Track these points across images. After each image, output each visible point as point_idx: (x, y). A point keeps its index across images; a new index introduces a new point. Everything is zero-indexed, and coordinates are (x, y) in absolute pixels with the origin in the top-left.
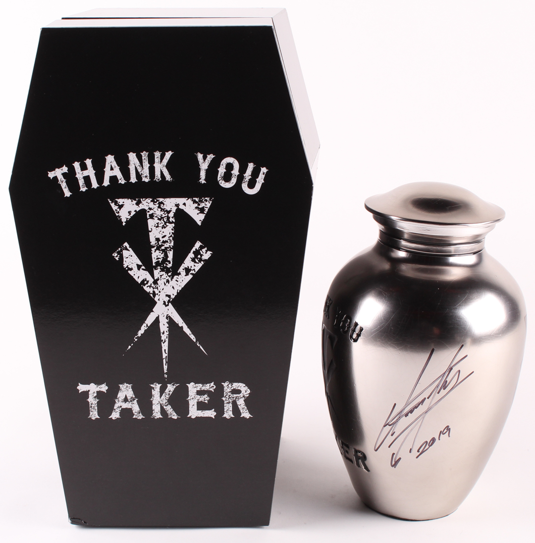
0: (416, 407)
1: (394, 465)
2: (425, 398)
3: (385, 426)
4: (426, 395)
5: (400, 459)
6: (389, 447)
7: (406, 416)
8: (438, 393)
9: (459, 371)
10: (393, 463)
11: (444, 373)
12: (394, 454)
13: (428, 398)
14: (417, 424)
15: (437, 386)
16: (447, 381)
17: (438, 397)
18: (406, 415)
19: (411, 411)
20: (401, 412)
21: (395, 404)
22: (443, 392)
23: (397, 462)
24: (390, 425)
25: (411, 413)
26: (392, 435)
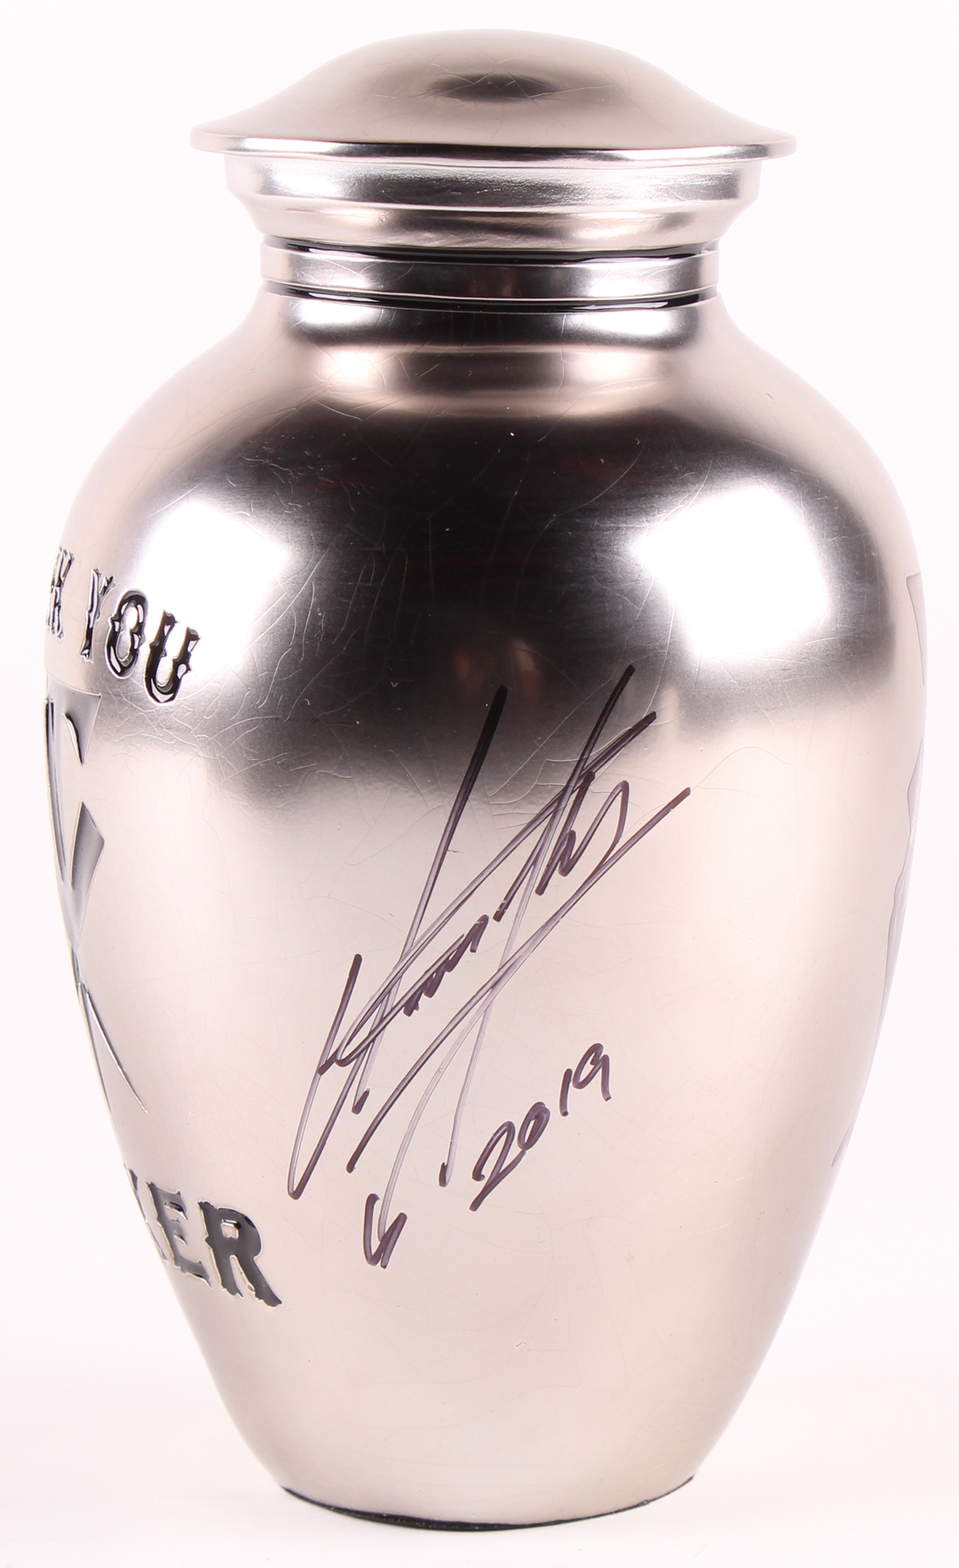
0: (449, 963)
1: (379, 1258)
2: (484, 920)
3: (322, 1070)
4: (485, 901)
5: (401, 1219)
6: (351, 1167)
7: (409, 1013)
8: (540, 890)
9: (625, 787)
10: (375, 1244)
11: (560, 798)
12: (372, 1199)
13: (498, 917)
14: (459, 1043)
15: (533, 860)
16: (572, 835)
17: (542, 906)
18: (411, 1006)
19: (430, 986)
20: (387, 991)
21: (358, 960)
22: (562, 886)
23: (389, 1238)
24: (343, 1063)
25: (431, 993)
26: (357, 1108)
